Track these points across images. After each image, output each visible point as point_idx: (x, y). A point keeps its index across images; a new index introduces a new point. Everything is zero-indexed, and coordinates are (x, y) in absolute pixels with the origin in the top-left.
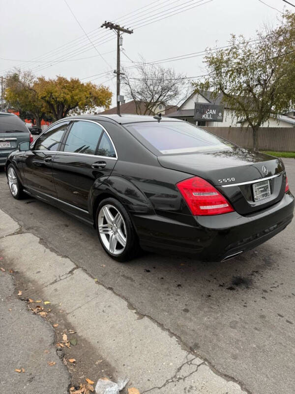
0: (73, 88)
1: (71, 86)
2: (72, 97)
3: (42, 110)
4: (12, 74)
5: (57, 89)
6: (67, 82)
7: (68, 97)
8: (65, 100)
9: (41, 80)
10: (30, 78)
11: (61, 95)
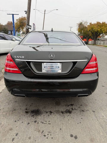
0: (102, 26)
1: (102, 25)
2: (101, 30)
3: (90, 35)
4: (80, 23)
5: (95, 27)
6: (100, 23)
7: (99, 30)
8: (98, 31)
9: (91, 24)
10: (86, 23)
11: (96, 29)
